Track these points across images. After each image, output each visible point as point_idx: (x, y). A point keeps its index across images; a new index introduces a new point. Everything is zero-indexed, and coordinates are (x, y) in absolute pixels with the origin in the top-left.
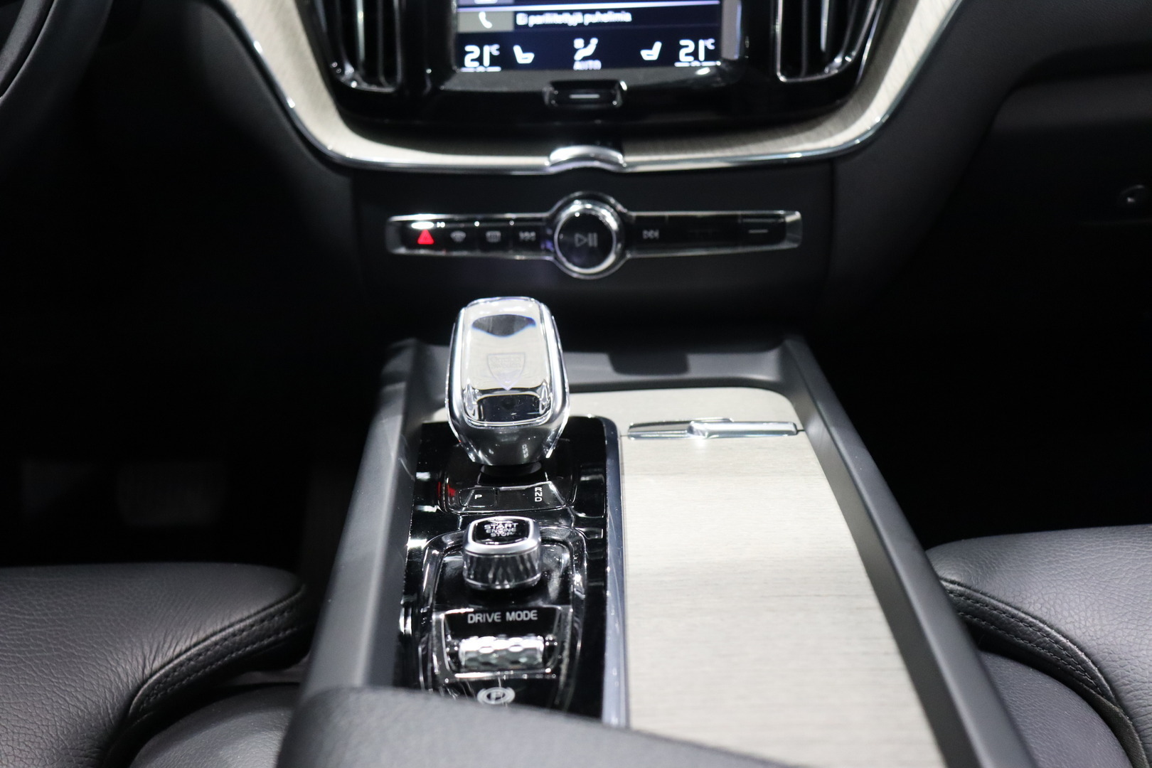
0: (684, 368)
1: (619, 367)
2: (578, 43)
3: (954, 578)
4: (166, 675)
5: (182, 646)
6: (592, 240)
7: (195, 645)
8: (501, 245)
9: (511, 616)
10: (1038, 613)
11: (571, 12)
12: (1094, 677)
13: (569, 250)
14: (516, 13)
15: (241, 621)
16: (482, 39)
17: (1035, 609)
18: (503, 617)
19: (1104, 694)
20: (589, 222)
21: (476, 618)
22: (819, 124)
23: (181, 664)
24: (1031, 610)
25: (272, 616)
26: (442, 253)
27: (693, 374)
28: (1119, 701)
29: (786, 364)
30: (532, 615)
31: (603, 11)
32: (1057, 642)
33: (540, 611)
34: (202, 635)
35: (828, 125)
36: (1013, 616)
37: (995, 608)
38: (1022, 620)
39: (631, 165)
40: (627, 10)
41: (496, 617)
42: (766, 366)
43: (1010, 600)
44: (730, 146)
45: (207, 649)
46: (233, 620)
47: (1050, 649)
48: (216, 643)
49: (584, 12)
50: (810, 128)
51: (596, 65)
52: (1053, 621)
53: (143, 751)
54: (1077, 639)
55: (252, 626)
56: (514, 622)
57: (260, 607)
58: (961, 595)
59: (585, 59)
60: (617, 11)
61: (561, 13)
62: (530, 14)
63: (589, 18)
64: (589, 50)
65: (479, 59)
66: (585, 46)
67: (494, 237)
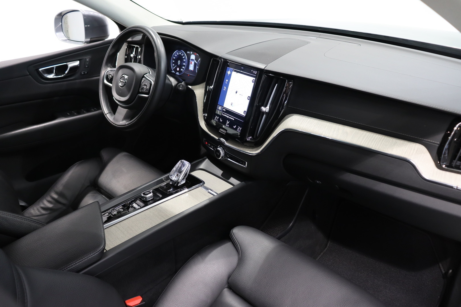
1: (222, 175)
2: (227, 121)
6: (219, 154)
8: (213, 149)
11: (228, 116)
13: (216, 154)
14: (222, 113)
16: (218, 115)
20: (219, 151)
26: (208, 146)
31: (232, 117)
36: (235, 241)
39: (226, 144)
49: (230, 116)
51: (228, 126)
60: (233, 118)
61: (227, 115)
62: (224, 114)
63: (230, 118)
64: (228, 123)
65: (216, 118)
66: (228, 122)
67: (212, 147)
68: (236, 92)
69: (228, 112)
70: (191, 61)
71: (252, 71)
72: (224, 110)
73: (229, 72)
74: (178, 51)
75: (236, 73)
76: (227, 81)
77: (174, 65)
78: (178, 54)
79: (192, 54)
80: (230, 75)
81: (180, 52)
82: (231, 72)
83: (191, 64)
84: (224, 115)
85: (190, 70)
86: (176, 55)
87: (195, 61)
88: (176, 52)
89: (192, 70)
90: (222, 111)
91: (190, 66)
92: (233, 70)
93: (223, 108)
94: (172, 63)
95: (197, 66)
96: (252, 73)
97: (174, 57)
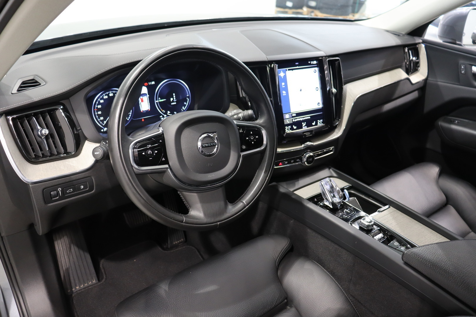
2: (303, 123)
4: (279, 259)
6: (311, 159)
7: (281, 252)
8: (294, 162)
11: (301, 118)
13: (307, 162)
14: (293, 119)
15: (286, 245)
16: (288, 125)
21: (372, 234)
23: (280, 256)
25: (290, 242)
26: (283, 166)
30: (377, 231)
31: (306, 117)
35: (336, 131)
39: (315, 145)
40: (309, 116)
41: (374, 233)
45: (283, 252)
48: (284, 250)
49: (303, 117)
50: (334, 132)
51: (306, 127)
55: (288, 245)
56: (376, 233)
57: (287, 241)
60: (308, 116)
61: (299, 118)
63: (304, 119)
65: (288, 129)
67: (292, 161)
68: (301, 90)
69: (298, 114)
71: (309, 62)
72: (293, 115)
73: (282, 74)
74: (104, 93)
76: (283, 84)
77: (102, 118)
78: (106, 97)
80: (285, 76)
81: (109, 94)
82: (285, 73)
83: (142, 101)
84: (296, 120)
85: (142, 111)
86: (102, 101)
87: (148, 95)
88: (101, 95)
89: (148, 110)
90: (291, 117)
91: (140, 106)
92: (286, 69)
93: (292, 114)
94: (97, 117)
95: (156, 100)
96: (310, 64)
97: (97, 105)
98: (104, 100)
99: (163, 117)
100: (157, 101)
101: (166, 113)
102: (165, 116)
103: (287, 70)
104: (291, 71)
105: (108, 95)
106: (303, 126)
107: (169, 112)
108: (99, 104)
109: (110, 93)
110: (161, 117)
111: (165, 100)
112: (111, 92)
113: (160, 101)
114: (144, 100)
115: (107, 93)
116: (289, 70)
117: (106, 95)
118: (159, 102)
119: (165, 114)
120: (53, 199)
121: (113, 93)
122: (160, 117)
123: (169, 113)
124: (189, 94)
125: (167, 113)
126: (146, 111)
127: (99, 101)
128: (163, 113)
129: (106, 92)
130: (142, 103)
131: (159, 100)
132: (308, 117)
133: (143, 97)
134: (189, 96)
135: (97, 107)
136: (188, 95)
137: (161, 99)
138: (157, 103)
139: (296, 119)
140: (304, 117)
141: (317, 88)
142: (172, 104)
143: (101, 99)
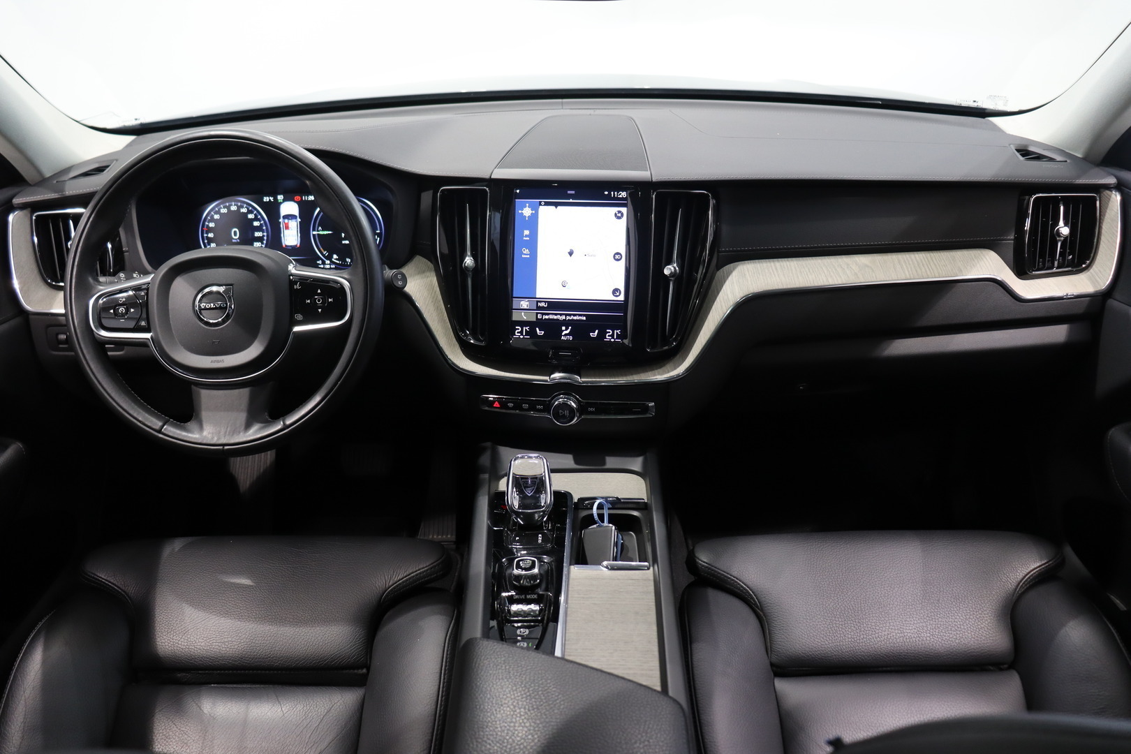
0: (604, 463)
1: (576, 462)
2: (564, 328)
3: (705, 560)
4: (394, 588)
5: (400, 577)
6: (567, 413)
7: (406, 577)
8: (529, 410)
9: (528, 597)
10: (735, 576)
11: (561, 315)
12: (754, 601)
13: (557, 416)
14: (537, 313)
15: (423, 568)
16: (522, 324)
17: (735, 574)
18: (526, 596)
19: (757, 607)
20: (565, 405)
21: (517, 597)
22: (664, 365)
23: (400, 584)
24: (733, 574)
25: (435, 566)
26: (504, 411)
27: (608, 466)
28: (762, 610)
29: (645, 465)
30: (536, 596)
31: (575, 315)
32: (742, 587)
33: (539, 595)
34: (408, 573)
35: (668, 366)
36: (726, 577)
37: (720, 573)
38: (729, 578)
39: (584, 382)
40: (584, 315)
41: (523, 597)
42: (637, 464)
43: (725, 570)
44: (626, 375)
45: (410, 578)
46: (420, 567)
47: (739, 589)
48: (413, 577)
49: (566, 315)
50: (660, 367)
51: (571, 338)
52: (742, 579)
53: (386, 617)
54: (750, 586)
55: (427, 570)
56: (529, 599)
57: (430, 563)
58: (707, 567)
59: (566, 335)
60: (580, 315)
61: (556, 314)
62: (543, 314)
63: (568, 318)
64: (568, 332)
65: (521, 333)
66: (566, 330)
67: (525, 406)
68: (571, 253)
69: (555, 305)
70: (286, 221)
71: (606, 193)
72: (541, 305)
73: (527, 212)
74: (222, 203)
75: (554, 207)
76: (527, 232)
78: (224, 211)
79: (285, 200)
80: (535, 217)
81: (230, 205)
82: (535, 209)
83: (287, 228)
84: (546, 317)
85: (284, 246)
86: (217, 217)
87: (300, 218)
88: (216, 206)
89: (296, 246)
90: (535, 308)
91: (282, 235)
92: (540, 202)
93: (537, 302)
94: (206, 241)
95: (314, 230)
96: (609, 197)
97: (209, 222)
98: (221, 215)
99: (324, 263)
100: (314, 233)
101: (330, 258)
102: (328, 262)
103: (543, 203)
104: (553, 208)
105: (228, 208)
106: (563, 334)
107: (335, 256)
108: (212, 220)
109: (232, 205)
110: (320, 262)
111: (330, 232)
112: (233, 203)
113: (321, 233)
114: (290, 226)
115: (227, 204)
116: (547, 204)
117: (224, 207)
118: (318, 234)
119: (328, 258)
120: (61, 346)
121: (237, 205)
122: (318, 262)
123: (336, 259)
124: (381, 230)
125: (332, 257)
126: (291, 246)
127: (212, 216)
128: (324, 255)
129: (226, 202)
130: (286, 232)
131: (318, 231)
132: (579, 317)
133: (290, 221)
134: (381, 233)
135: (208, 226)
136: (378, 231)
137: (323, 230)
138: (314, 235)
139: (548, 314)
140: (570, 315)
141: (618, 254)
142: (343, 242)
143: (216, 213)
